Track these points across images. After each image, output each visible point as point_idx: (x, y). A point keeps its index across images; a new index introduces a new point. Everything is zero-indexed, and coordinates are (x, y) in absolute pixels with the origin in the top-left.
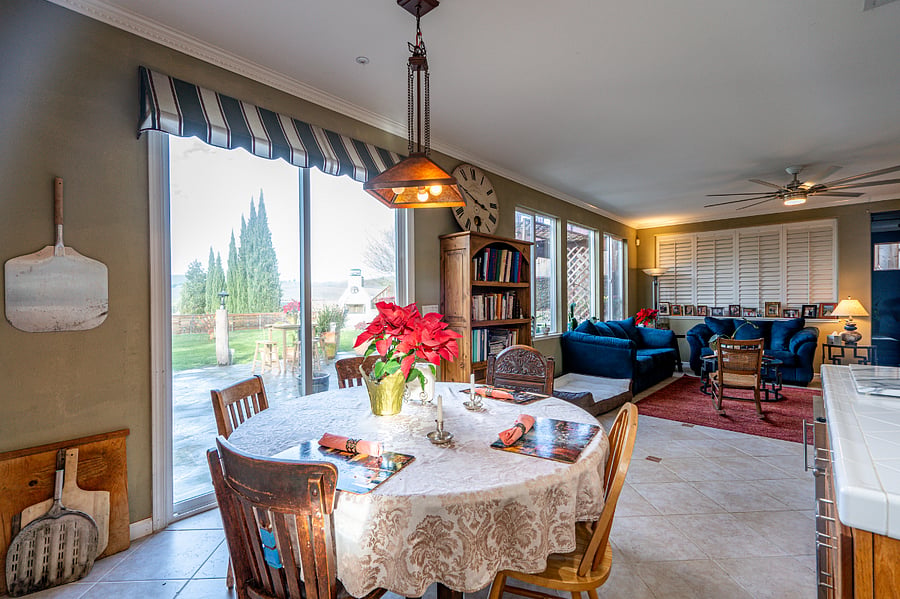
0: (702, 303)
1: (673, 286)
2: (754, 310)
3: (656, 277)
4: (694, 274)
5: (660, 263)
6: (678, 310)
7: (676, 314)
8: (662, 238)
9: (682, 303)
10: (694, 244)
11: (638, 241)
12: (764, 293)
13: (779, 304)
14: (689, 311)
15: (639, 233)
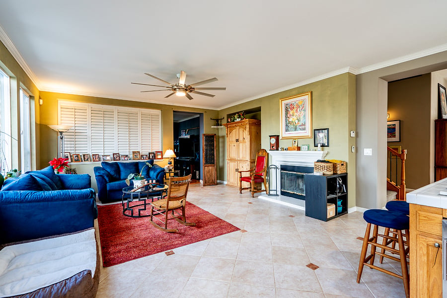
0: (95, 152)
1: (73, 140)
2: (127, 156)
3: (61, 133)
4: (89, 133)
5: (60, 122)
6: (78, 159)
7: (76, 161)
8: (62, 103)
9: (81, 152)
10: (89, 112)
11: (41, 101)
12: (131, 146)
13: (139, 152)
14: (86, 158)
15: (42, 95)
